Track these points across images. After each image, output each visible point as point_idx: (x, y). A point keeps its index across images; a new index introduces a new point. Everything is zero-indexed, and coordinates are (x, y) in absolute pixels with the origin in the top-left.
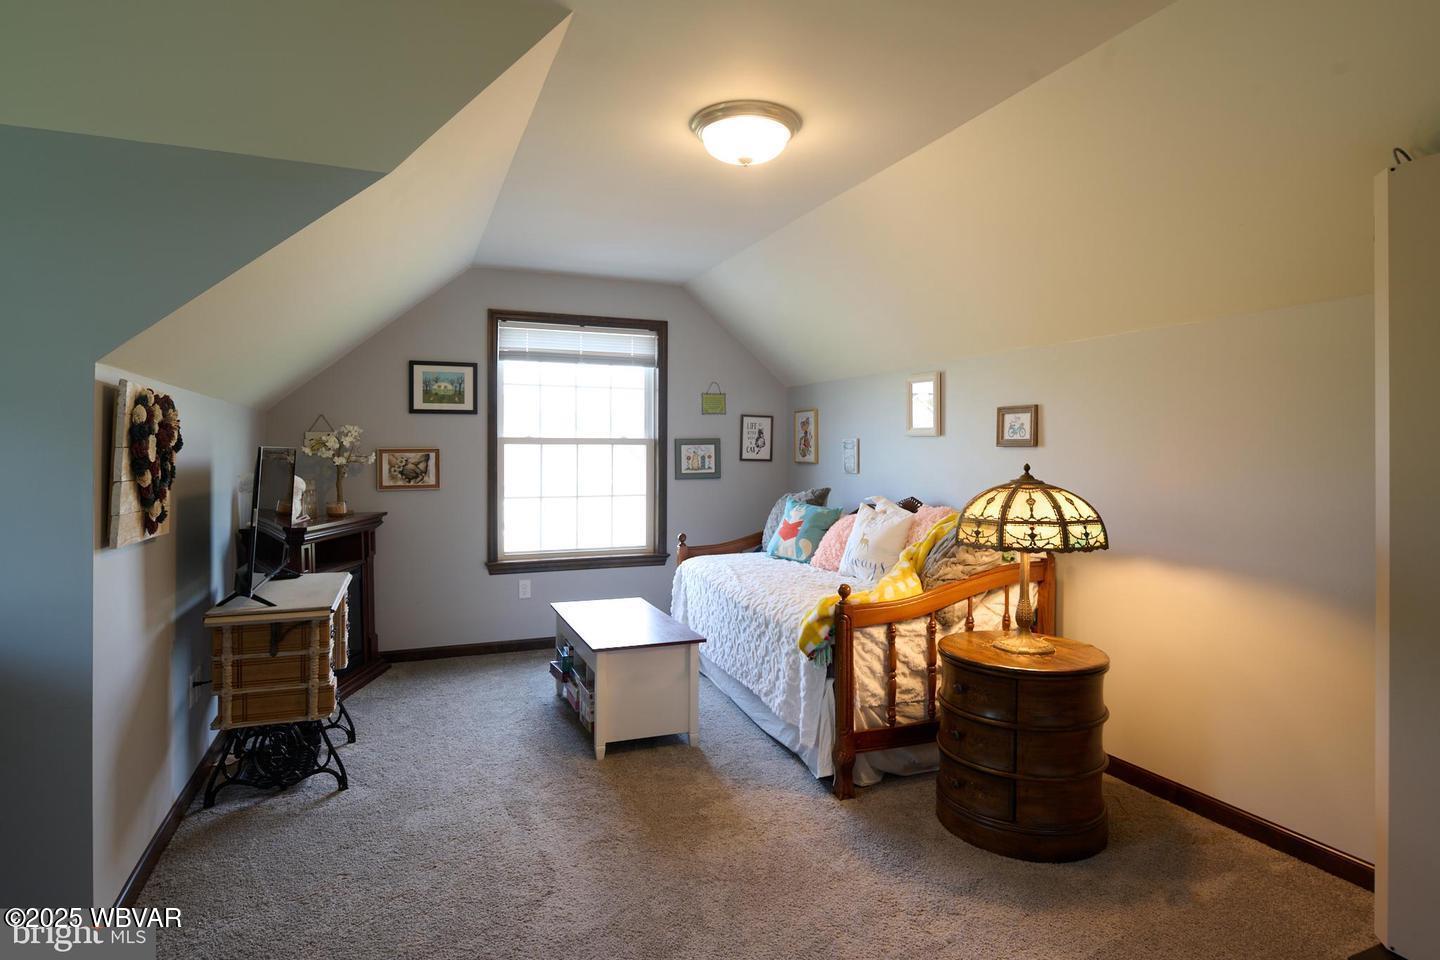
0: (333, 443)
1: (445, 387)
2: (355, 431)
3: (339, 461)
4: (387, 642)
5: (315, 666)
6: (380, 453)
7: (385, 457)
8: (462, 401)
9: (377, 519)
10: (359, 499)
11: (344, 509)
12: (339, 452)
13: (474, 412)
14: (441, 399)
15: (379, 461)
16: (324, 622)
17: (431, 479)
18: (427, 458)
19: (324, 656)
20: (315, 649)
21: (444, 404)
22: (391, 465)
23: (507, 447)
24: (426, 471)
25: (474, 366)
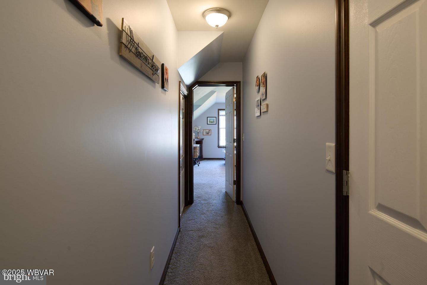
0: (197, 129)
1: (212, 121)
2: (200, 127)
3: (198, 131)
4: (204, 157)
5: (196, 152)
6: (203, 130)
7: (204, 131)
8: (214, 123)
9: (203, 139)
10: (201, 137)
11: (199, 138)
12: (198, 130)
13: (216, 124)
14: (211, 122)
15: (203, 131)
16: (197, 148)
17: (210, 134)
18: (210, 131)
19: (197, 151)
20: (196, 150)
21: (212, 123)
22: (205, 132)
23: (221, 129)
24: (209, 133)
25: (216, 117)
